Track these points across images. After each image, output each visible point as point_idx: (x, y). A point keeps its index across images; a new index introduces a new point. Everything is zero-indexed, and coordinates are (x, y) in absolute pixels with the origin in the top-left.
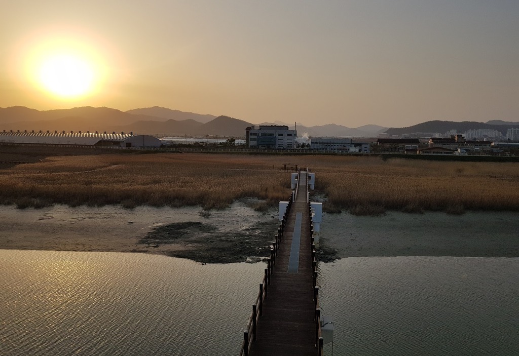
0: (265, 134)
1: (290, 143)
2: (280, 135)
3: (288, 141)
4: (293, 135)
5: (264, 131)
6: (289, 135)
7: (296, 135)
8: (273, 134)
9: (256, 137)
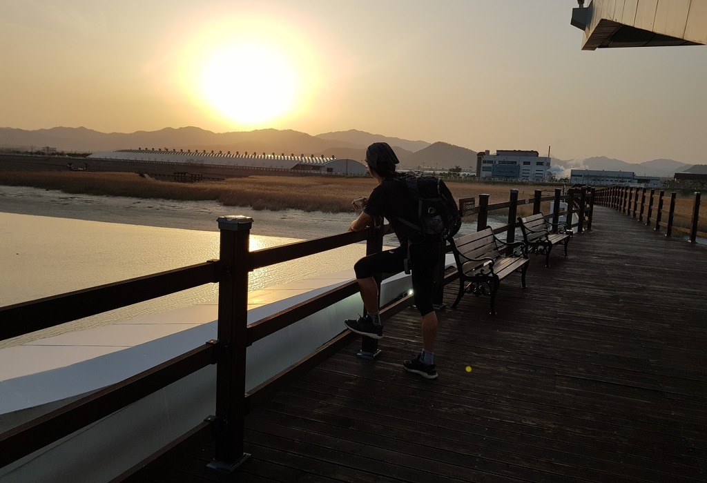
0: (504, 162)
1: (540, 175)
2: (525, 163)
3: (538, 172)
4: (545, 164)
5: (502, 158)
6: (540, 164)
7: (548, 164)
8: (516, 162)
9: (491, 165)
